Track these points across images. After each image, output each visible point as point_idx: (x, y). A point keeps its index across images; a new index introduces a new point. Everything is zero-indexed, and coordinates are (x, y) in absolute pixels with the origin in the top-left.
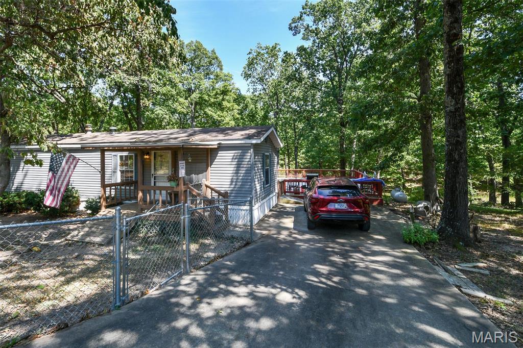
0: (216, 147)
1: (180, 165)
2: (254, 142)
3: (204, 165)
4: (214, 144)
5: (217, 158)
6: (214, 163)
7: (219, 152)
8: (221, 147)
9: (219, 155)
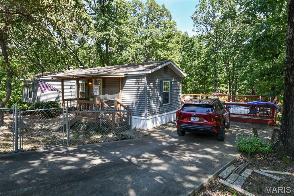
0: (124, 76)
1: (94, 88)
2: (147, 72)
3: (117, 89)
4: (122, 75)
5: (126, 84)
6: (124, 87)
7: (127, 80)
8: (127, 77)
9: (127, 82)
